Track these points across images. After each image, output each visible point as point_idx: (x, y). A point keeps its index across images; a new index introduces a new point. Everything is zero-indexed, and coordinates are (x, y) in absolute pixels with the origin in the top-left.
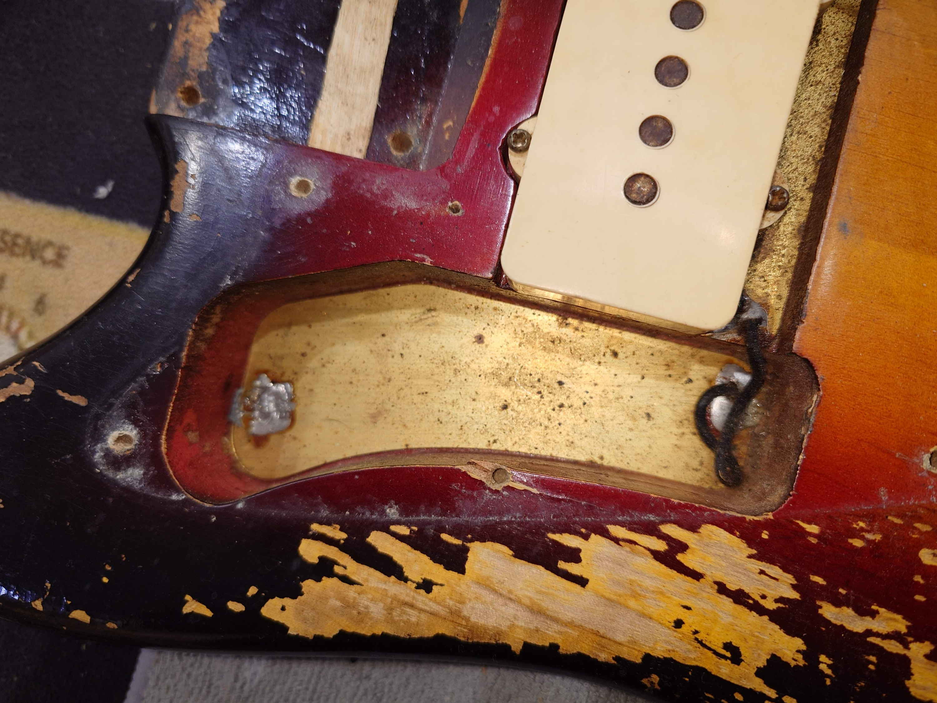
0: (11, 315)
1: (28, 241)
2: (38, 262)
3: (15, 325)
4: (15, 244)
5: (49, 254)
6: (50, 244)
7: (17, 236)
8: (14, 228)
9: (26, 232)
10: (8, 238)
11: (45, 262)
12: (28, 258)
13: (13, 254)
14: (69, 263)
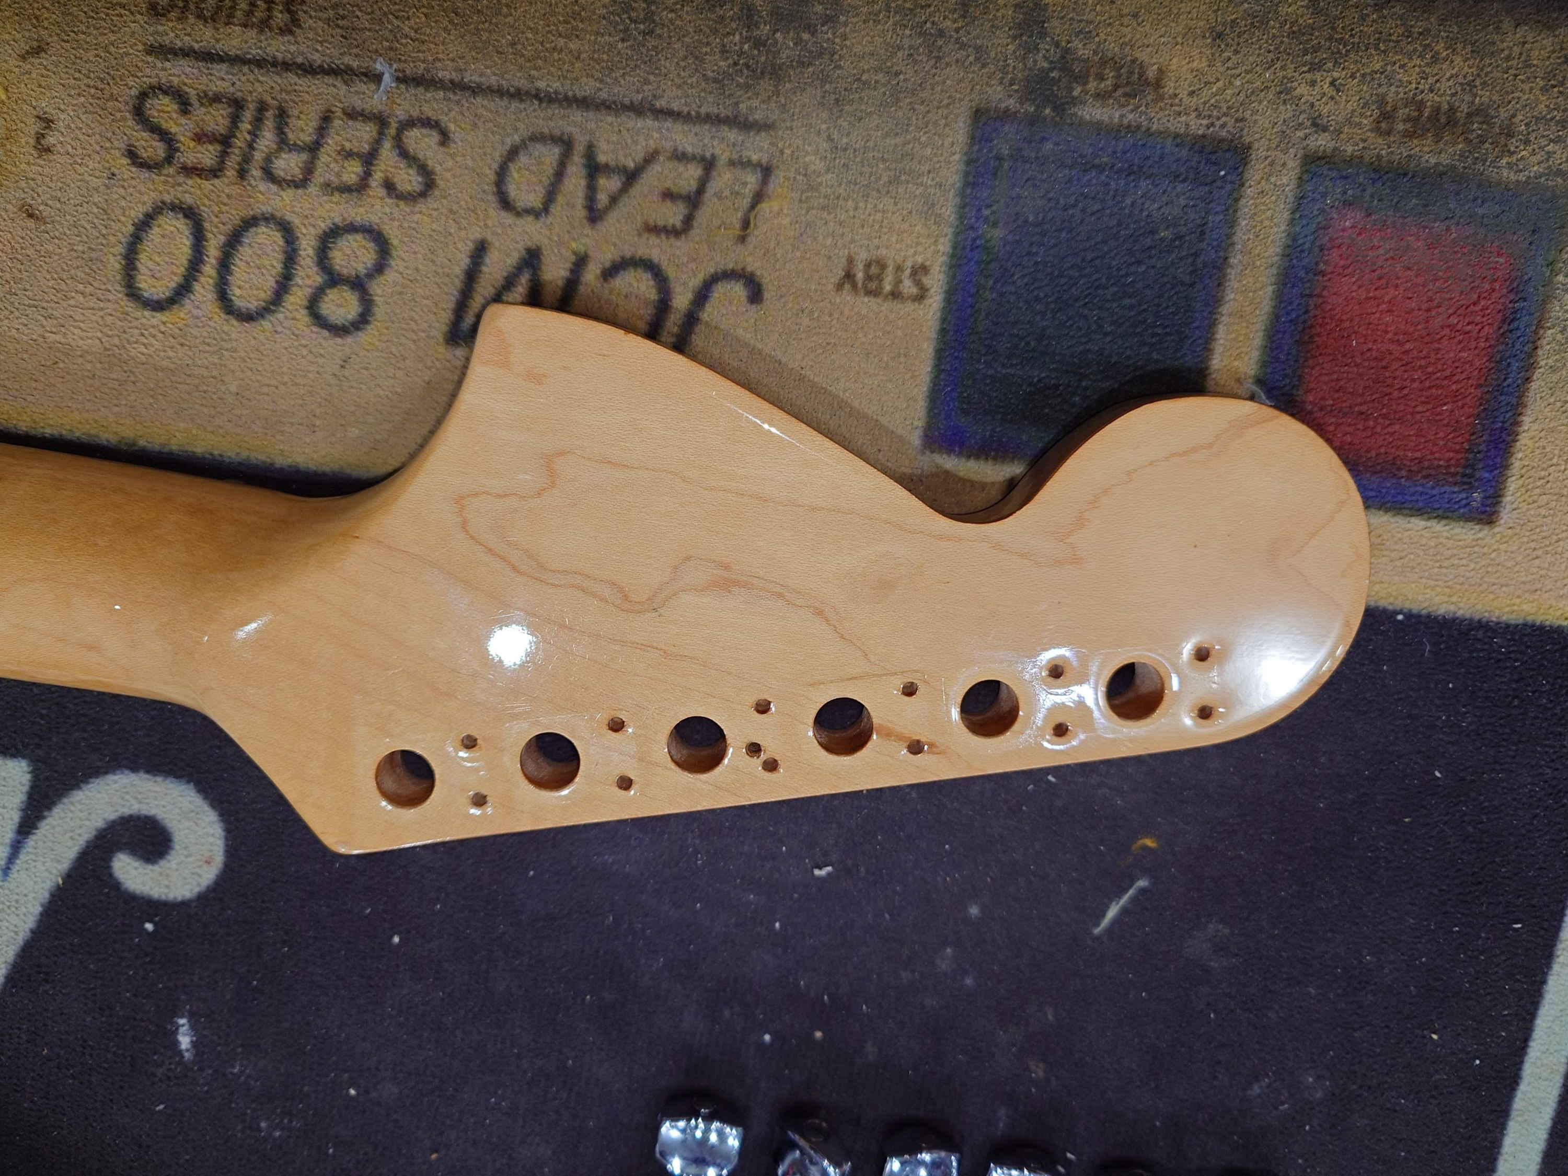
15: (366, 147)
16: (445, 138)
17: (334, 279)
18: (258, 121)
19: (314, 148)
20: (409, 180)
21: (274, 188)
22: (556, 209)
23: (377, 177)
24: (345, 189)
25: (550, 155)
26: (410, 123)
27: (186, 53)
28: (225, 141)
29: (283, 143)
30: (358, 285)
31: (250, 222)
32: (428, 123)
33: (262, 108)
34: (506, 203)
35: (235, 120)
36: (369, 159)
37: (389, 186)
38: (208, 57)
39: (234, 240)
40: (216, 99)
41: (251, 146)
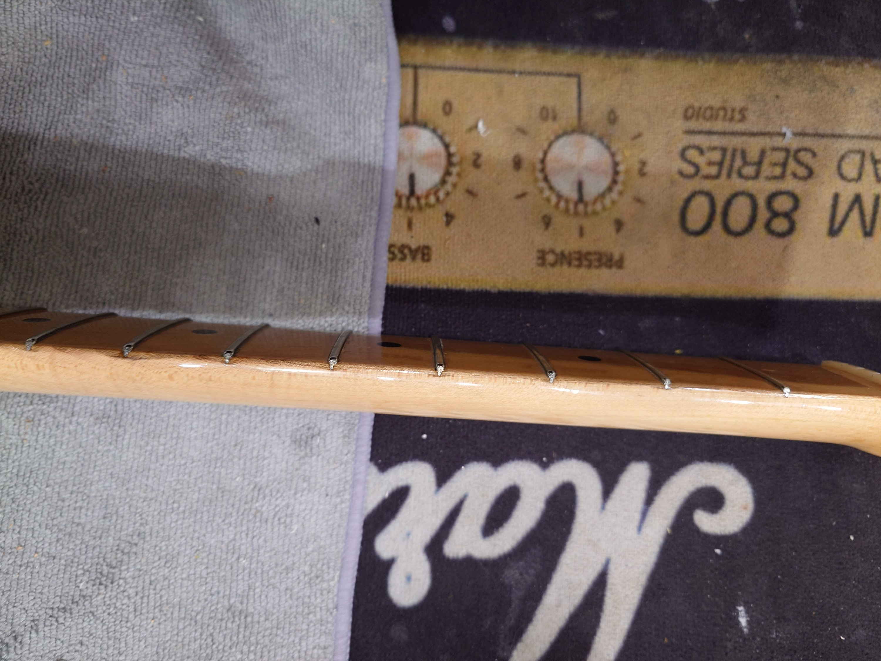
0: (567, 210)
1: (570, 264)
2: (558, 250)
3: (562, 204)
4: (579, 259)
5: (551, 258)
6: (553, 265)
7: (579, 266)
8: (583, 271)
9: (573, 270)
10: (585, 263)
11: (552, 251)
12: (566, 253)
13: (579, 253)
14: (535, 255)
15: (782, 161)
16: (814, 155)
17: (775, 214)
18: (734, 155)
19: (759, 163)
20: (802, 171)
21: (743, 180)
22: (864, 177)
23: (789, 172)
24: (775, 178)
25: (857, 158)
26: (799, 150)
27: (700, 132)
28: (720, 164)
29: (746, 163)
30: (787, 215)
31: (735, 195)
32: (806, 149)
33: (735, 151)
34: (843, 177)
35: (724, 156)
36: (784, 165)
37: (795, 175)
38: (710, 133)
39: (728, 203)
40: (714, 148)
41: (731, 166)
